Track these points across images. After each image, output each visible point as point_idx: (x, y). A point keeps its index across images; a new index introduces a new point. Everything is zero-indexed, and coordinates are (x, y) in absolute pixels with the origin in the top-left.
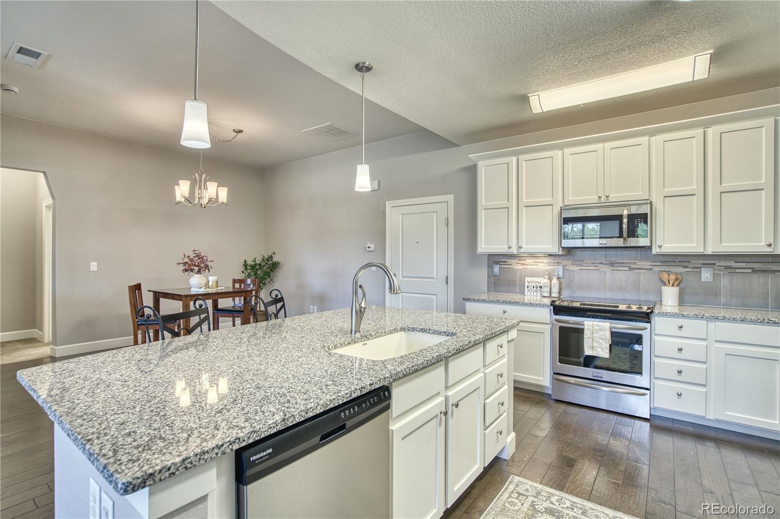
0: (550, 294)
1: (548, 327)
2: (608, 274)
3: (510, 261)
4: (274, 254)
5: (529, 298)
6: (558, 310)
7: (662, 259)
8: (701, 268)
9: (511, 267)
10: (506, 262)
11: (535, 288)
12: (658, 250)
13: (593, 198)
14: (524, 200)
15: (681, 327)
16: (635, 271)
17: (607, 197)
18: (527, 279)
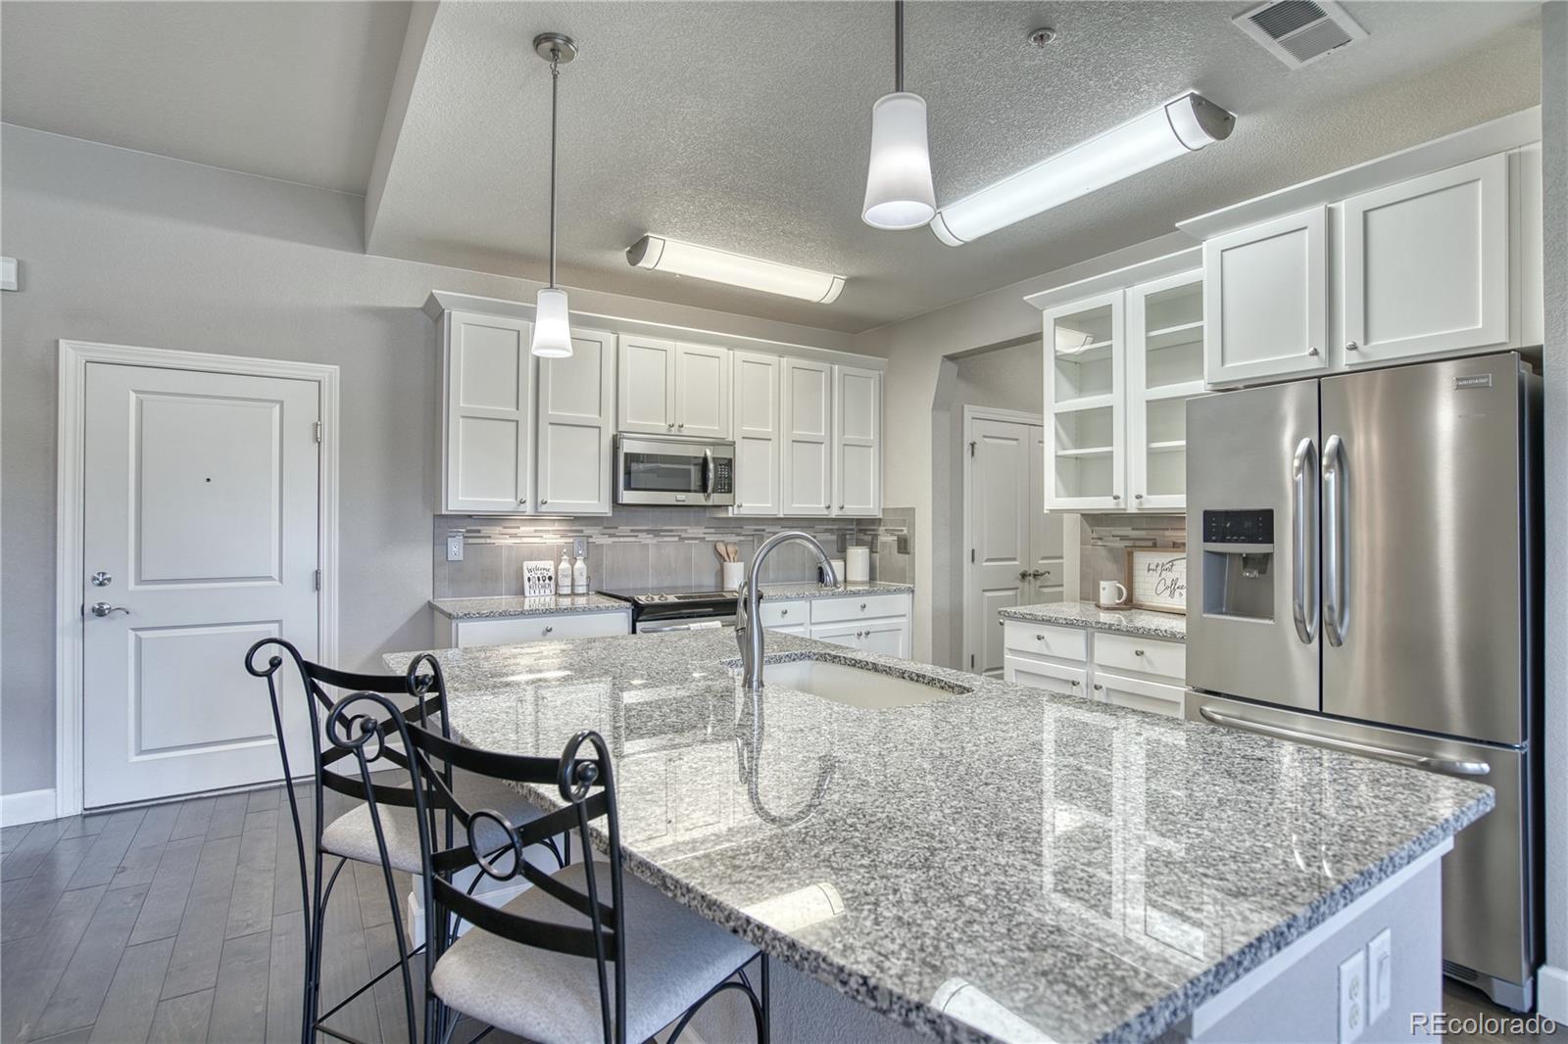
0: (572, 589)
3: (486, 530)
5: (532, 602)
7: (715, 523)
9: (488, 541)
10: (479, 531)
11: (541, 582)
12: (737, 511)
13: (661, 427)
14: (549, 412)
15: (785, 613)
16: (686, 542)
17: (681, 427)
18: (527, 565)
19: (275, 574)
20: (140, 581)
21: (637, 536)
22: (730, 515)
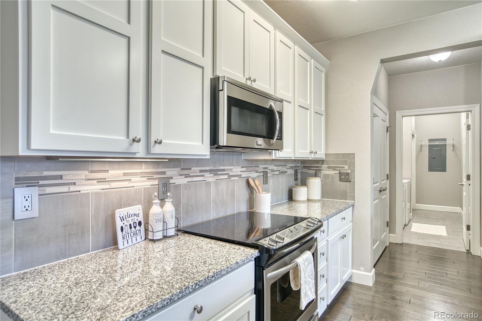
3: (69, 175)
9: (73, 188)
10: (61, 177)
11: (133, 229)
13: (242, 78)
16: (232, 178)
21: (203, 176)
22: (274, 158)
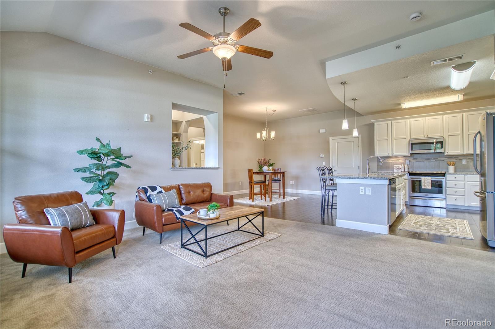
0: (405, 171)
1: (407, 181)
2: (427, 163)
3: (388, 159)
4: (270, 160)
6: (411, 174)
7: (448, 157)
8: (462, 159)
9: (387, 161)
10: (386, 159)
11: (398, 169)
12: (447, 153)
13: (422, 136)
14: (394, 137)
15: (456, 177)
16: (438, 161)
17: (428, 136)
18: (394, 166)
19: (353, 166)
20: (338, 167)
